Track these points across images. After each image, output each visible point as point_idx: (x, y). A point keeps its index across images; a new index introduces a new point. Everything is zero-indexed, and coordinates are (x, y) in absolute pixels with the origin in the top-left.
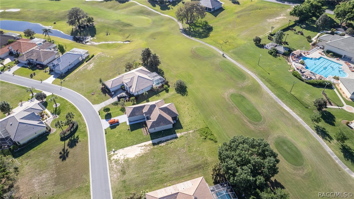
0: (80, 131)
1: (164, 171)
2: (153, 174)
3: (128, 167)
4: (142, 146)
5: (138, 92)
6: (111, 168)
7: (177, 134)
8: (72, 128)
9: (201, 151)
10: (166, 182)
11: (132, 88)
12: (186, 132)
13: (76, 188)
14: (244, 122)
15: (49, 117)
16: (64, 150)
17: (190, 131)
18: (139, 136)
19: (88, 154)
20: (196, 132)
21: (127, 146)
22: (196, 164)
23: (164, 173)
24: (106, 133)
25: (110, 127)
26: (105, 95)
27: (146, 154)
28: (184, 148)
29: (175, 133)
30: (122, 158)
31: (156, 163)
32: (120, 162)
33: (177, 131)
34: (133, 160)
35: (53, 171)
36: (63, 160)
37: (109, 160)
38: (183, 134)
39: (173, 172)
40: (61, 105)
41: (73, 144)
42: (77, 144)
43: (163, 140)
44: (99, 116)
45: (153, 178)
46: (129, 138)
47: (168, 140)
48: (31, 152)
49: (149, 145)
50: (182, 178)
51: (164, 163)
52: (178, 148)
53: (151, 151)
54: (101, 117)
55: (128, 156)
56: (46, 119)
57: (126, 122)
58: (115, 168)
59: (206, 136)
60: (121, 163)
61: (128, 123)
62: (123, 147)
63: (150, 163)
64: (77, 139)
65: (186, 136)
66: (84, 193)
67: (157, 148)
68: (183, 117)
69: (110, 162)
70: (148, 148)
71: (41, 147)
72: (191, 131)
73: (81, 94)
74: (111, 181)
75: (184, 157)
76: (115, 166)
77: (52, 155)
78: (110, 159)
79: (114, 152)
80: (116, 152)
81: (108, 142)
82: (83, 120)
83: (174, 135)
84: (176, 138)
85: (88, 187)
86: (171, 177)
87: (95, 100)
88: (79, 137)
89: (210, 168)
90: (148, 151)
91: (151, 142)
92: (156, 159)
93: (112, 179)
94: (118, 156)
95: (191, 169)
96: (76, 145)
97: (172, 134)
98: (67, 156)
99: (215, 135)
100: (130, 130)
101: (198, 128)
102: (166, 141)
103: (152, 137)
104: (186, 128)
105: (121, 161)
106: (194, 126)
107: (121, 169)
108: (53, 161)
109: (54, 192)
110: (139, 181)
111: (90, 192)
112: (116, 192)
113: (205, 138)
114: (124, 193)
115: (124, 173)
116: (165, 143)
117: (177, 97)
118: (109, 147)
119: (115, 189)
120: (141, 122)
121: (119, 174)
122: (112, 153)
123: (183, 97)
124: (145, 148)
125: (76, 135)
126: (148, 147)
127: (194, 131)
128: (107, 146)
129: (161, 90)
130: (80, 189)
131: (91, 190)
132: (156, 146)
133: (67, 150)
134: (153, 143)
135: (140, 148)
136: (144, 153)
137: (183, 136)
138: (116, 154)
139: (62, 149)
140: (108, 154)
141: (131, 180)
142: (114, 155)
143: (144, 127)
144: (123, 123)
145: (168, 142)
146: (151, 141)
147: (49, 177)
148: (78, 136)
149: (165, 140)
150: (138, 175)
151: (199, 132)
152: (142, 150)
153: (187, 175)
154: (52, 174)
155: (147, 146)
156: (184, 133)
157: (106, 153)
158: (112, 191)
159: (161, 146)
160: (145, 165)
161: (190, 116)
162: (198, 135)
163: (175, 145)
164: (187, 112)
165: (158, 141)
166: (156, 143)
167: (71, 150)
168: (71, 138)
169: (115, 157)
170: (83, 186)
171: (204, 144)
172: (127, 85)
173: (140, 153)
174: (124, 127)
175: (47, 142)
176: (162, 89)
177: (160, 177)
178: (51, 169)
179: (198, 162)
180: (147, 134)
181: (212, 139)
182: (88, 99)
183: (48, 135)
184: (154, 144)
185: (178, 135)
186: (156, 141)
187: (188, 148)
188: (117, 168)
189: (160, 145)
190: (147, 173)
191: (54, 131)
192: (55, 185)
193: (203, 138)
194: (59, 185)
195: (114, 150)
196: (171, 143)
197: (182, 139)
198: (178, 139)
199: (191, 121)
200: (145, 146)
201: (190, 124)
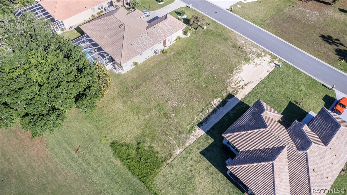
4: (245, 85)
7: (204, 133)
12: (187, 144)
17: (181, 150)
20: (167, 154)
24: (323, 85)
25: (334, 98)
28: (174, 109)
29: (209, 133)
30: (257, 61)
34: (239, 63)
35: (313, 24)
43: (221, 108)
49: (237, 91)
51: (191, 75)
52: (184, 104)
53: (225, 84)
55: (251, 65)
59: (139, 149)
65: (184, 135)
67: (220, 92)
69: (266, 52)
70: (233, 86)
72: (178, 152)
74: (240, 36)
80: (273, 64)
83: (210, 128)
84: (200, 124)
91: (240, 96)
96: (337, 55)
100: (294, 103)
101: (165, 169)
104: (194, 155)
105: (254, 57)
107: (243, 49)
108: (330, 30)
113: (139, 144)
115: (235, 47)
124: (238, 83)
132: (225, 94)
134: (234, 96)
135: (246, 82)
137: (189, 131)
145: (211, 110)
146: (240, 99)
147: (308, 19)
149: (218, 110)
152: (239, 79)
155: (239, 89)
159: (216, 98)
163: (193, 108)
165: (227, 103)
166: (229, 100)
173: (240, 75)
178: (317, 24)
184: (230, 96)
185: (200, 132)
186: (231, 105)
188: (250, 49)
189: (220, 100)
192: (291, 16)
196: (202, 110)
197: (188, 125)
198: (195, 122)
199: (191, 183)
200: (241, 87)
201: (191, 171)
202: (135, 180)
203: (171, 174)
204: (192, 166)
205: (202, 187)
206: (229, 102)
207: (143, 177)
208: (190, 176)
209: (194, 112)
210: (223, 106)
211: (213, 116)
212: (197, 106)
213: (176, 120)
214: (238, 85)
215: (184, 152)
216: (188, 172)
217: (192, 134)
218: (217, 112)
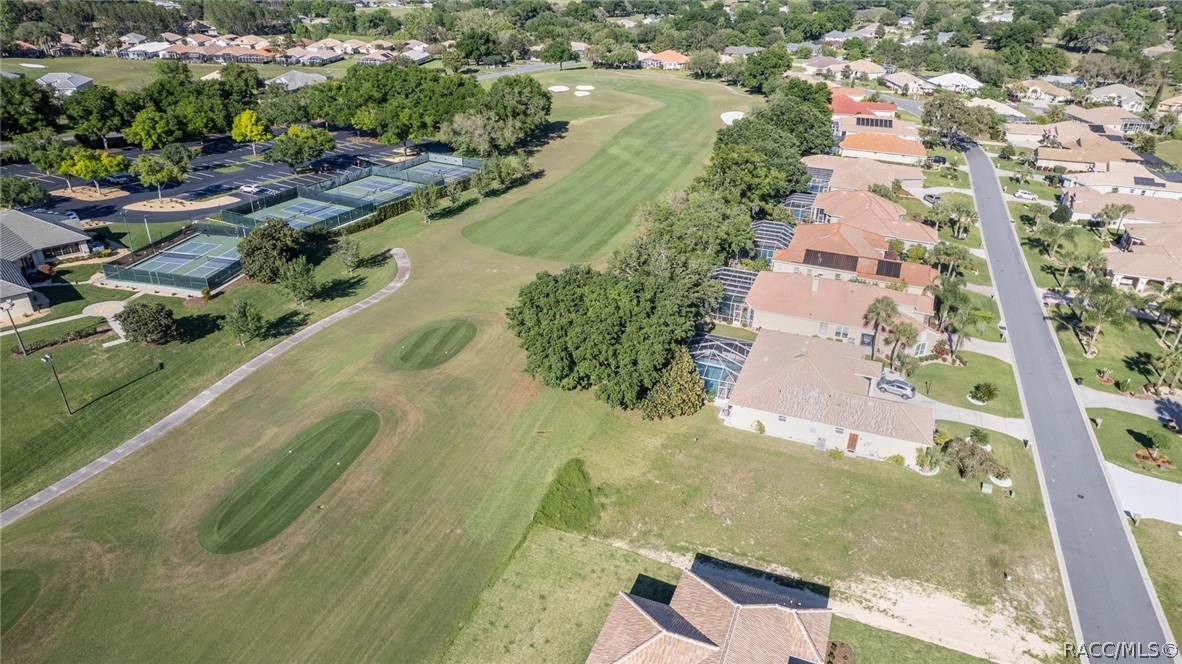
4: (883, 611)
12: (642, 552)
17: (625, 547)
20: (604, 531)
27: (879, 573)
28: (706, 511)
32: (1011, 608)
43: (772, 582)
49: (846, 599)
51: (817, 511)
52: (729, 522)
53: (848, 572)
55: (969, 612)
60: (1008, 603)
65: (658, 542)
67: (817, 571)
70: (857, 589)
72: (619, 544)
74: (1057, 566)
84: (703, 558)
90: (863, 575)
91: (834, 607)
93: (1051, 570)
101: (574, 537)
104: (628, 567)
105: (1006, 613)
106: (584, 555)
115: (996, 563)
116: (768, 570)
119: (1037, 536)
124: (874, 595)
126: (858, 594)
132: (819, 580)
134: (827, 596)
135: (896, 611)
136: (884, 578)
137: (673, 547)
138: (1030, 655)
149: (764, 578)
152: (889, 595)
155: (861, 602)
156: (652, 555)
159: (799, 571)
163: (732, 539)
166: (807, 589)
169: (1038, 644)
173: (906, 594)
184: (822, 590)
185: (683, 563)
188: (1030, 598)
189: (795, 576)
196: (739, 554)
197: (686, 541)
198: (701, 550)
199: (570, 578)
200: (870, 604)
201: (593, 571)
202: (533, 507)
203: (571, 547)
204: (603, 571)
205: (571, 596)
206: (801, 592)
207: (545, 516)
208: (583, 573)
209: (725, 542)
210: (780, 584)
211: (741, 574)
212: (743, 543)
213: (683, 522)
214: (868, 597)
215: (625, 552)
216: (588, 569)
217: (670, 554)
218: (756, 578)
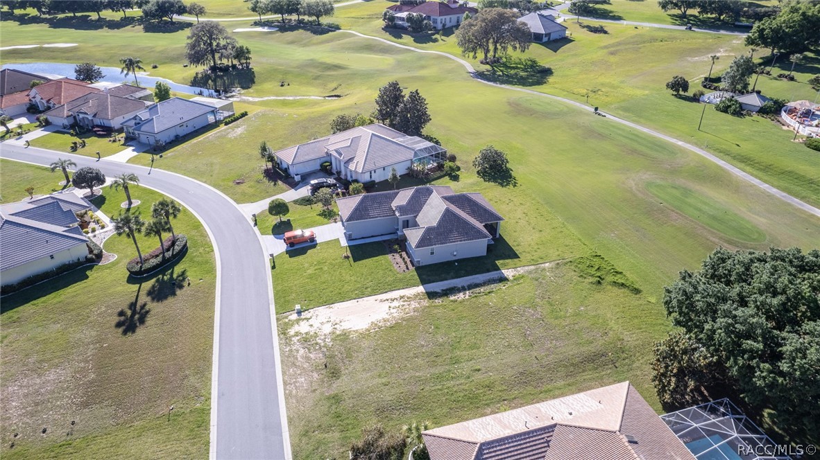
0: (192, 260)
1: (479, 370)
2: (439, 378)
3: (349, 356)
4: (393, 300)
5: (373, 172)
6: (288, 357)
7: (503, 271)
8: (168, 250)
9: (595, 316)
10: (488, 405)
11: (355, 161)
12: (533, 267)
13: (157, 416)
14: (711, 241)
15: (103, 227)
16: (133, 306)
17: (543, 265)
18: (381, 272)
19: (211, 318)
20: (563, 268)
21: (343, 298)
22: (587, 349)
23: (478, 377)
24: (273, 267)
25: (287, 252)
26: (275, 184)
27: (408, 320)
28: (534, 307)
29: (497, 269)
30: (327, 329)
31: (446, 346)
32: (320, 341)
33: (505, 265)
34: (364, 335)
35: (87, 361)
36: (125, 333)
37: (282, 336)
38: (521, 271)
39: (510, 372)
40: (143, 203)
41: (165, 291)
42: (178, 292)
43: (460, 286)
44: (256, 229)
45: (441, 390)
46: (348, 278)
47: (477, 286)
48: (27, 309)
49: (417, 296)
50: (546, 392)
51: (474, 347)
52: (515, 308)
53: (424, 311)
54: (259, 229)
55: (346, 326)
56: (94, 231)
57: (337, 240)
58: (302, 357)
59: (599, 277)
60: (322, 344)
61: (344, 243)
62: (329, 302)
63: (423, 346)
64: (181, 278)
65: (533, 275)
66: (185, 432)
67: (443, 306)
68: (515, 231)
69: (283, 341)
70: (414, 304)
71: (63, 297)
72: (547, 265)
73: (205, 182)
74: (286, 398)
75: (539, 332)
76: (302, 351)
77: (91, 319)
78: (284, 334)
79: (299, 313)
80: (304, 315)
81: (279, 288)
82: (205, 235)
83: (493, 273)
85: (205, 412)
86: (506, 388)
87: (244, 194)
88: (188, 274)
89: (637, 364)
90: (416, 313)
91: (421, 289)
92: (445, 335)
93: (291, 392)
94: (311, 326)
95: (572, 365)
96: (174, 294)
97: (488, 271)
98: (142, 321)
99: (628, 274)
100: (351, 259)
101: (569, 257)
102: (470, 287)
103: (424, 277)
104: (528, 258)
105: (322, 337)
106: (553, 254)
107: (324, 360)
108: (94, 333)
109: (76, 428)
110: (390, 398)
111: (207, 429)
112: (307, 432)
113: (599, 282)
114: (337, 435)
115: (334, 374)
116: (467, 292)
117: (485, 189)
118: (282, 300)
119: (303, 422)
120: (384, 241)
121: (315, 375)
122: (294, 316)
123: (504, 189)
124: (403, 305)
125: (178, 270)
126: (412, 302)
127: (558, 264)
128: (276, 300)
129: (436, 176)
130: (171, 418)
131: (212, 423)
132: (438, 301)
133: (145, 305)
134: (427, 293)
135: (387, 304)
136: (403, 319)
137: (523, 277)
138: (306, 319)
139: (128, 302)
140: (278, 320)
141: (359, 395)
142: (298, 321)
143: (396, 251)
144: (328, 243)
145: (477, 290)
146: (421, 287)
147: (68, 379)
148: (183, 273)
149: (466, 286)
150: (384, 380)
151: (573, 267)
152: (395, 310)
153: (563, 383)
154: (83, 371)
155: (408, 298)
156: (526, 268)
157: (273, 317)
158: (290, 430)
159: (455, 301)
160: (409, 351)
161: (534, 229)
162: (573, 273)
163: (503, 299)
164: (522, 222)
165: (445, 288)
166: (440, 291)
167: (155, 308)
168: (161, 276)
169: (303, 328)
170: (183, 410)
171: (598, 296)
172: (340, 154)
173: (387, 316)
174: (331, 251)
175: (84, 285)
176: (438, 174)
177: (466, 387)
178: (81, 358)
179: (592, 345)
180: (408, 269)
181: (623, 284)
182: (224, 193)
183: (91, 268)
184: (431, 295)
185: (508, 273)
186: (438, 286)
187: (548, 306)
188: (308, 358)
189: (452, 298)
190: (417, 374)
191: (112, 260)
192: (85, 405)
193: (591, 281)
194: (98, 406)
195: (298, 307)
196: (489, 293)
197: (521, 283)
198: (509, 284)
200: (402, 300)
201: (539, 249)
206: (442, 289)
209: (503, 295)
210: (455, 287)
211: (478, 282)
214: (405, 303)
217: (520, 273)
218: (469, 284)
